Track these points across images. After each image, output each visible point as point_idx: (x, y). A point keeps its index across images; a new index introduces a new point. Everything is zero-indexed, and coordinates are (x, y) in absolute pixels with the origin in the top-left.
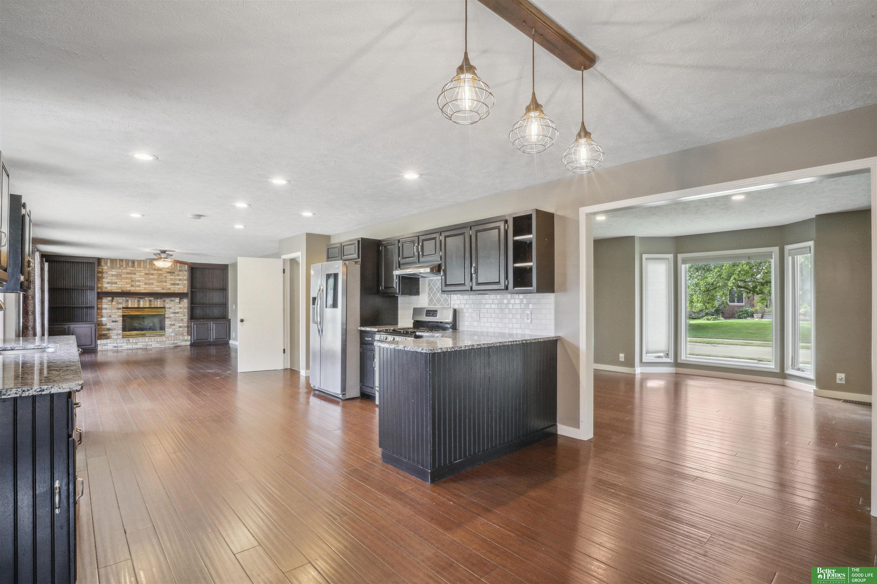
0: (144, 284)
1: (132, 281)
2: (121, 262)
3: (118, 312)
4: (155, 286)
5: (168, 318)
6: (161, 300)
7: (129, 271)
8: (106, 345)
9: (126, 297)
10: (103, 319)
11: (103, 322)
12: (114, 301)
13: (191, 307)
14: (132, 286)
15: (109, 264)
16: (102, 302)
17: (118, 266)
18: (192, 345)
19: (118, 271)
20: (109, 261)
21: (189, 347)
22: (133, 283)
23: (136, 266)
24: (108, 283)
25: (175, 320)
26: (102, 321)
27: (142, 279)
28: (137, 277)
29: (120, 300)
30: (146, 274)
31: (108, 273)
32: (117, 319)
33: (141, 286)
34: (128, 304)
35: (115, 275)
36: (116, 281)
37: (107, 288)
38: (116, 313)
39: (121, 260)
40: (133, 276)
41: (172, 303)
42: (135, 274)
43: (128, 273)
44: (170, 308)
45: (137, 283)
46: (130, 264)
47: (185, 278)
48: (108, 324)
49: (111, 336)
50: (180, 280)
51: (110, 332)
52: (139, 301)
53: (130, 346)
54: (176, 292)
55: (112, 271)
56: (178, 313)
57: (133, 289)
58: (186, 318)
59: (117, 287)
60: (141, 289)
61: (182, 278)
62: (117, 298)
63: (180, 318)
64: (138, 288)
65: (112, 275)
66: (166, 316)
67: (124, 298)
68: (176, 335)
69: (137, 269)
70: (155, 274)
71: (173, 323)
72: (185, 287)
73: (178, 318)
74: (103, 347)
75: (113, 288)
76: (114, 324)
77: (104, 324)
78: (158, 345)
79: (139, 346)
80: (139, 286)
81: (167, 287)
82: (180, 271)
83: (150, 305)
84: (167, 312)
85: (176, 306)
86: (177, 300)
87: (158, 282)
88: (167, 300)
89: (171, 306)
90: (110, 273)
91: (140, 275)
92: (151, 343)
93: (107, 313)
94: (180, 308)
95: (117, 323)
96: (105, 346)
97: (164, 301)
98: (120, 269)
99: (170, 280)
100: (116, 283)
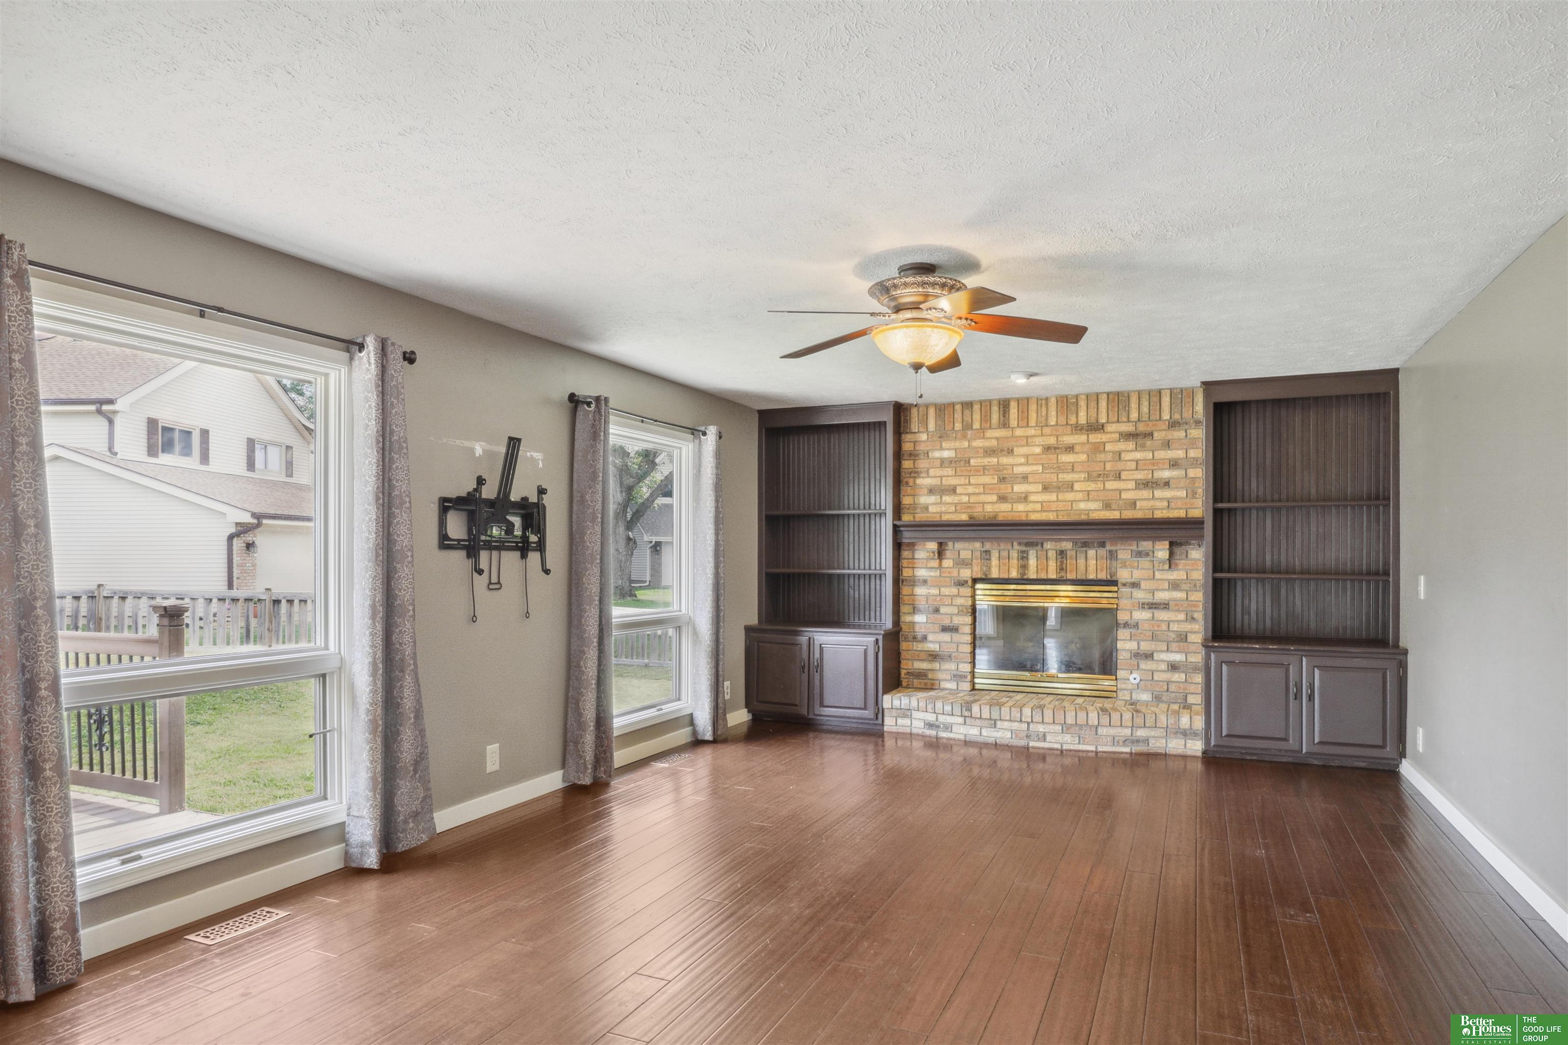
0: (1040, 487)
1: (1002, 480)
2: (967, 412)
3: (958, 596)
4: (1079, 496)
5: (1126, 625)
6: (1102, 552)
7: (994, 443)
8: (906, 713)
9: (982, 540)
10: (920, 618)
11: (917, 628)
12: (948, 554)
13: (1217, 583)
14: (1002, 499)
15: (932, 426)
16: (913, 558)
17: (958, 426)
18: (1211, 759)
19: (957, 444)
20: (932, 412)
21: (1199, 766)
22: (1005, 489)
23: (1013, 422)
24: (931, 491)
25: (1154, 638)
26: (914, 623)
27: (1035, 468)
28: (1017, 463)
29: (965, 549)
30: (1048, 449)
31: (930, 454)
32: (957, 620)
33: (1032, 498)
34: (989, 568)
35: (951, 461)
36: (953, 481)
37: (926, 508)
38: (952, 597)
39: (968, 405)
40: (1005, 460)
41: (1145, 562)
42: (1010, 452)
43: (990, 452)
44: (1135, 585)
45: (1017, 488)
46: (995, 416)
47: (1192, 453)
48: (930, 637)
49: (940, 681)
50: (1174, 464)
51: (936, 665)
52: (1024, 557)
53: (972, 732)
54: (1158, 515)
55: (941, 449)
56: (1165, 606)
57: (1005, 511)
58: (1198, 631)
59: (956, 505)
60: (1030, 507)
61: (1180, 454)
62: (958, 545)
63: (1174, 627)
64: (1021, 507)
65: (943, 462)
66: (1122, 617)
67: (978, 545)
68: (1158, 698)
69: (1019, 432)
70: (1077, 448)
71: (1146, 646)
72: (1194, 493)
73: (1164, 627)
74: (900, 721)
75: (943, 509)
76: (946, 637)
77: (919, 636)
78: (1068, 738)
79: (1003, 734)
80: (1025, 499)
81: (1125, 495)
82: (1173, 425)
83: (1062, 569)
84: (1124, 603)
85: (1158, 575)
86: (1162, 551)
87: (1090, 478)
88: (1124, 552)
89: (1137, 575)
90: (937, 454)
91: (1027, 456)
92: (1041, 728)
93: (927, 597)
94: (1175, 586)
95: (956, 637)
96: (905, 716)
97: (1112, 555)
98: (964, 437)
99: (1133, 465)
100: (953, 490)
